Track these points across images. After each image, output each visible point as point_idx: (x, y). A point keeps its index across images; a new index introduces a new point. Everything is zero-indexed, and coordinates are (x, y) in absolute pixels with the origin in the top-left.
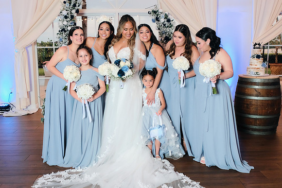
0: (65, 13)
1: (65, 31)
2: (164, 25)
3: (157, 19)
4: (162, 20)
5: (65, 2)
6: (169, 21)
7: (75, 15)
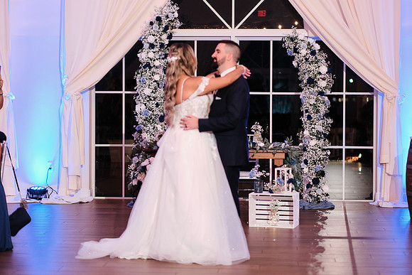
0: (151, 39)
1: (150, 68)
2: (307, 60)
3: (296, 50)
4: (303, 52)
5: (152, 23)
6: (313, 53)
7: (167, 42)
